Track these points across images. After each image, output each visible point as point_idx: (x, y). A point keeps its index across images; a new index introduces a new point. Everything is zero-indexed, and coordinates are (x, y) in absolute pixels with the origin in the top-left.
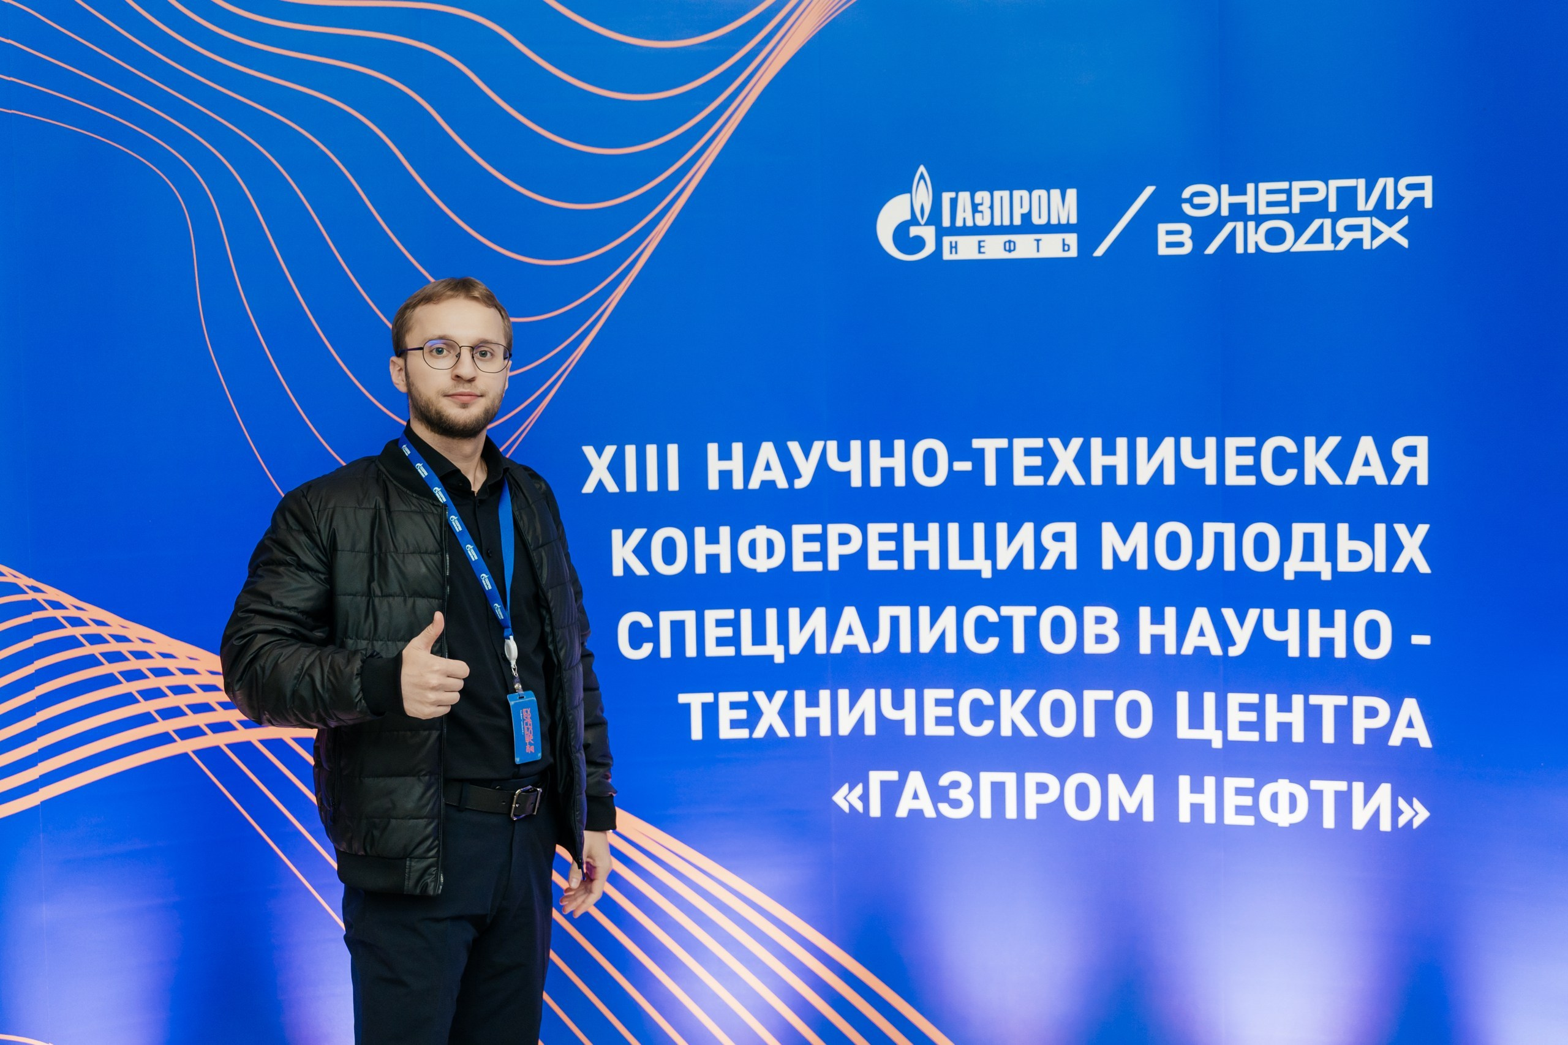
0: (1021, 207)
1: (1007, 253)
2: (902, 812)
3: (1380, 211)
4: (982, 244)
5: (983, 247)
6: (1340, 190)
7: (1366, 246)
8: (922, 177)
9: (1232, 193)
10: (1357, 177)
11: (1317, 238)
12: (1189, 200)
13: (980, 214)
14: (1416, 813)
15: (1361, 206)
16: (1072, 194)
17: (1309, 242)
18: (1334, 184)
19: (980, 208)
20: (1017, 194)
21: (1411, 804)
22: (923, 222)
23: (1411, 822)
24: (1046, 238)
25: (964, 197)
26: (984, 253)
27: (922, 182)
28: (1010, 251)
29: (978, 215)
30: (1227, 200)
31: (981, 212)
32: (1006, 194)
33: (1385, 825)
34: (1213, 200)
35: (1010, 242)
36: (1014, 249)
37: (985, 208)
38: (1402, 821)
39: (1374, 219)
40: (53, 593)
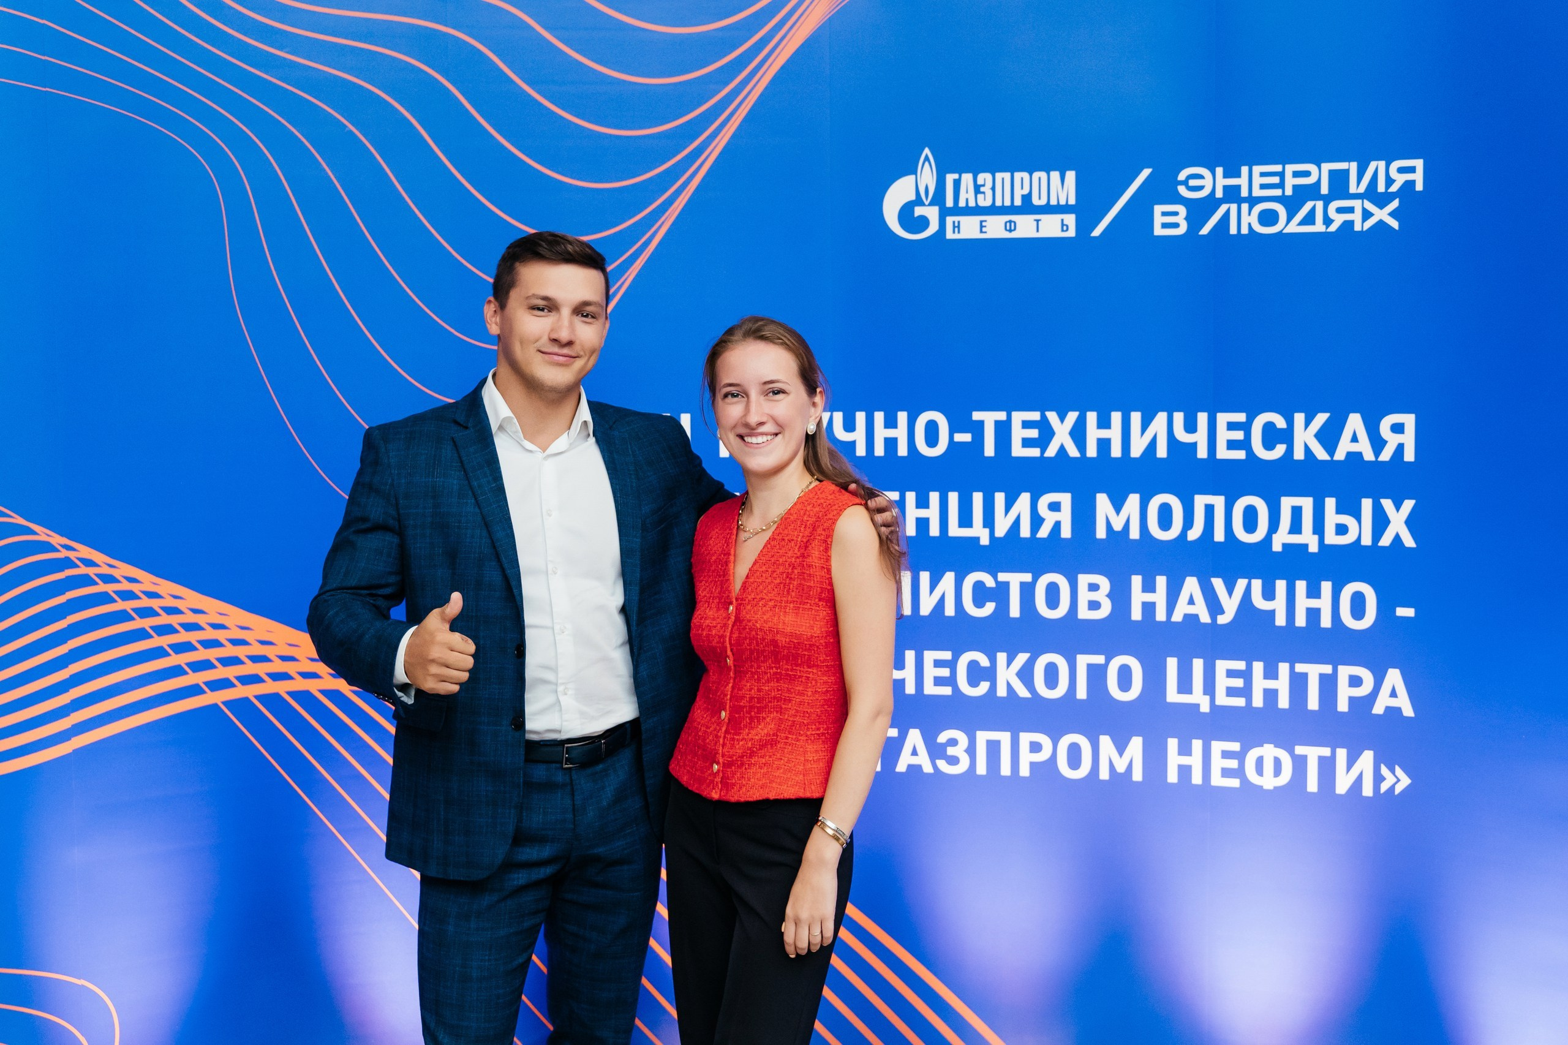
0: (1022, 188)
1: (1008, 232)
2: (901, 767)
3: (1371, 194)
4: (984, 224)
5: (985, 226)
6: (1331, 172)
7: (1358, 227)
8: (927, 159)
9: (1226, 175)
10: (1349, 161)
11: (1309, 219)
12: (1185, 183)
13: (982, 195)
14: (1399, 780)
15: (1353, 189)
16: (1071, 176)
17: (1301, 223)
18: (1326, 167)
19: (982, 189)
20: (1018, 176)
21: (1393, 772)
22: (927, 203)
23: (1393, 787)
24: (1045, 219)
25: (967, 178)
26: (986, 232)
27: (927, 163)
28: (1010, 231)
29: (980, 197)
30: (1222, 182)
31: (984, 193)
32: (1007, 176)
33: (1368, 790)
34: (1208, 183)
35: (1010, 222)
36: (1015, 229)
37: (987, 189)
38: (1384, 787)
39: (1365, 201)
40: (85, 552)
